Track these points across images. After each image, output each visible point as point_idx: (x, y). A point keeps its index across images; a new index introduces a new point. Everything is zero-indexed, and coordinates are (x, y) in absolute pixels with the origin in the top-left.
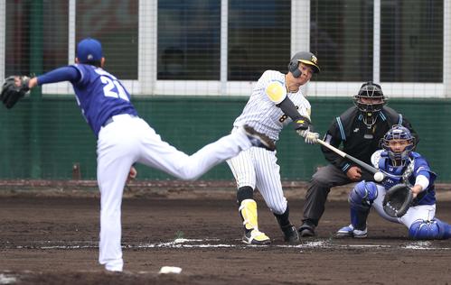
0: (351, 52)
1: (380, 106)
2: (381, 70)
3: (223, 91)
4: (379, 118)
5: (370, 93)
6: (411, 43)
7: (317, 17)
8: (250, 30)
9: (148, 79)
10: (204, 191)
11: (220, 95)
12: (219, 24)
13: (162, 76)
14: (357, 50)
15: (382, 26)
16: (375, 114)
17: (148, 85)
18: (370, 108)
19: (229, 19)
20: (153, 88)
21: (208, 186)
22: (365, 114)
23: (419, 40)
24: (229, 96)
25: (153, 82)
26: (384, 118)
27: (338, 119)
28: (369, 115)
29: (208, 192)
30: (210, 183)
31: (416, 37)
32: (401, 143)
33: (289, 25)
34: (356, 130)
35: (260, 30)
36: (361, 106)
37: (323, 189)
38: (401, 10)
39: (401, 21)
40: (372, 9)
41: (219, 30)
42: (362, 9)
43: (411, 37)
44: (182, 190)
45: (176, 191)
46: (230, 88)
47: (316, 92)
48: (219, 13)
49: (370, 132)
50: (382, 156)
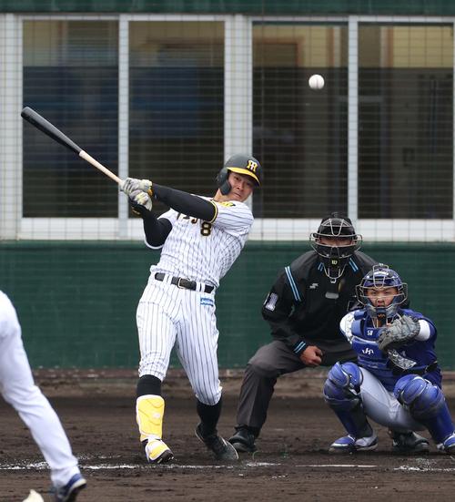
0: (313, 172)
1: (350, 250)
2: (360, 200)
3: (122, 234)
4: (349, 269)
5: (336, 229)
6: (405, 159)
7: (262, 121)
8: (162, 141)
9: (10, 216)
10: (95, 385)
11: (118, 238)
12: (116, 133)
13: (30, 210)
14: (325, 171)
15: (360, 134)
16: (342, 262)
17: (9, 225)
18: (335, 252)
19: (131, 125)
20: (17, 230)
21: (101, 377)
22: (327, 262)
23: (416, 155)
24: (132, 241)
25: (17, 220)
26: (355, 268)
27: (287, 269)
28: (334, 262)
29: (100, 385)
30: (103, 373)
31: (412, 151)
32: (386, 292)
33: (222, 133)
34: (314, 286)
35: (177, 141)
36: (321, 249)
37: (266, 380)
38: (389, 109)
39: (389, 126)
40: (345, 108)
41: (116, 141)
42: (331, 108)
43: (405, 151)
44: (62, 383)
45: (53, 385)
46: (132, 228)
47: (262, 234)
48: (116, 116)
49: (334, 289)
50: (356, 318)
